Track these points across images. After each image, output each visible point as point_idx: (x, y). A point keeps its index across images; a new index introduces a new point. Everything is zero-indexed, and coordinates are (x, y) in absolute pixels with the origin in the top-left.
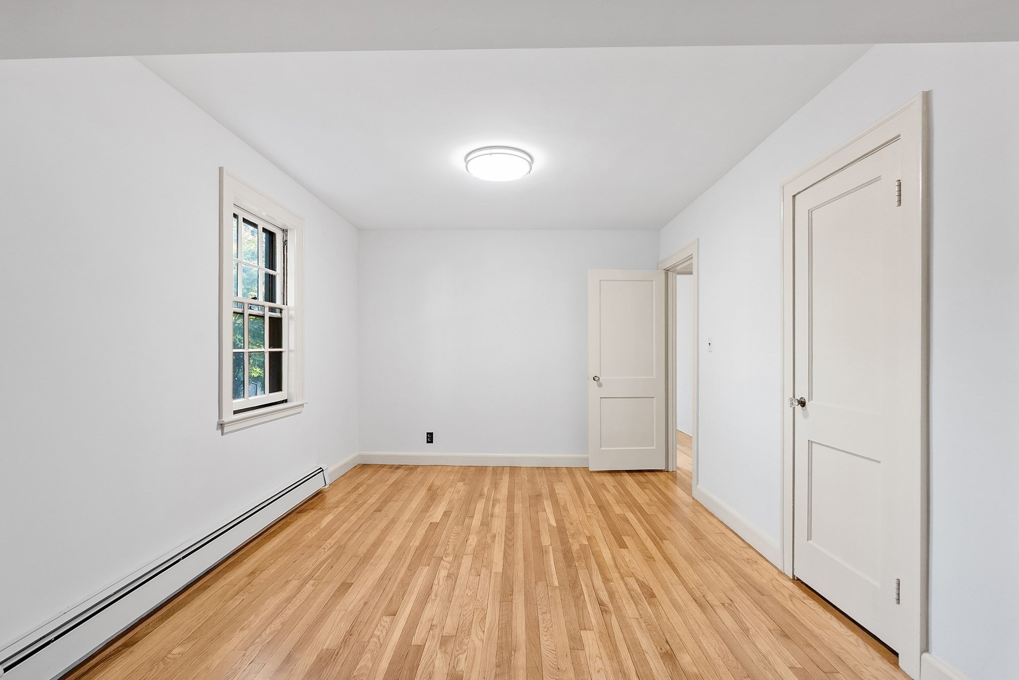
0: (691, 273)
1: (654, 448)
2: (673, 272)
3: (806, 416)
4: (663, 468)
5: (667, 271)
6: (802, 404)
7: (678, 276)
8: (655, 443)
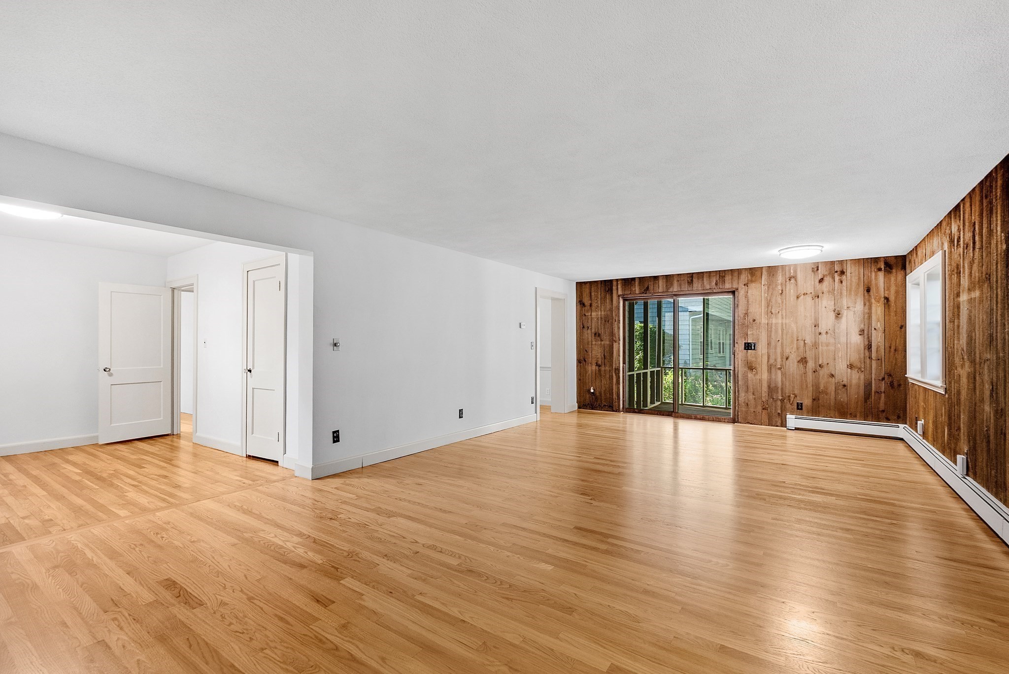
0: (193, 292)
1: (162, 418)
2: (179, 290)
3: (251, 377)
4: (169, 432)
5: (173, 289)
6: (250, 371)
7: (182, 292)
8: (162, 415)
